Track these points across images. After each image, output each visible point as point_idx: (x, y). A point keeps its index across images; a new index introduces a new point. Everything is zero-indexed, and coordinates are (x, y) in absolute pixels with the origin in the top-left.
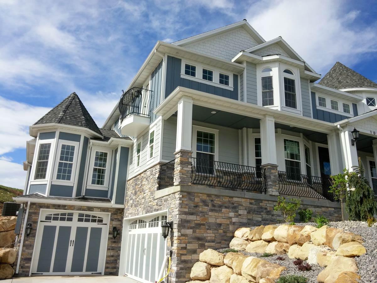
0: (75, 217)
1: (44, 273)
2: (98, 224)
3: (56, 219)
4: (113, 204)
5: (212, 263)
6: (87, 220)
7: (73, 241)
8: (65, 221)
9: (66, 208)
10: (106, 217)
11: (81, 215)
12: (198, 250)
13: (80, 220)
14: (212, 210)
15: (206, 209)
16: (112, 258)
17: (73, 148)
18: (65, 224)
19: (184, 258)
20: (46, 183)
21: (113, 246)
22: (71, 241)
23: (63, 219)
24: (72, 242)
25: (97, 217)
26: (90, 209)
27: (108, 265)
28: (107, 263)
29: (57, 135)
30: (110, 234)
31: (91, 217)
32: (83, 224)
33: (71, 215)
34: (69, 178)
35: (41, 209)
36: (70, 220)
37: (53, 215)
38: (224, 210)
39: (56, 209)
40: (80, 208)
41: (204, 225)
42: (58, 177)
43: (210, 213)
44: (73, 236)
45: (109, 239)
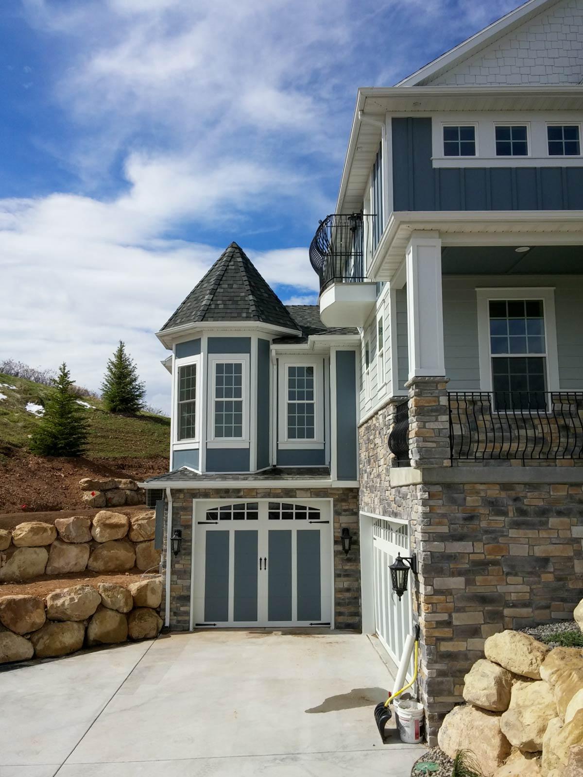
0: (263, 512)
1: (219, 624)
2: (311, 522)
3: (226, 517)
4: (332, 481)
5: (514, 670)
6: (288, 516)
7: (265, 559)
8: (244, 519)
9: (242, 493)
10: (326, 508)
11: (273, 506)
12: (485, 628)
13: (273, 516)
14: (517, 525)
15: (500, 521)
16: (348, 595)
17: (238, 367)
18: (245, 525)
19: (445, 647)
20: (197, 448)
21: (347, 568)
22: (261, 559)
23: (239, 516)
24: (263, 560)
25: (308, 508)
26: (289, 493)
27: (342, 609)
28: (337, 604)
29: (204, 344)
30: (336, 542)
31: (294, 508)
32: (281, 525)
33: (254, 506)
34: (238, 433)
35: (194, 500)
36: (253, 516)
37: (219, 509)
38: (553, 521)
39: (221, 497)
40: (269, 493)
41: (495, 563)
42: (218, 433)
43: (513, 533)
44: (263, 550)
45: (336, 553)
